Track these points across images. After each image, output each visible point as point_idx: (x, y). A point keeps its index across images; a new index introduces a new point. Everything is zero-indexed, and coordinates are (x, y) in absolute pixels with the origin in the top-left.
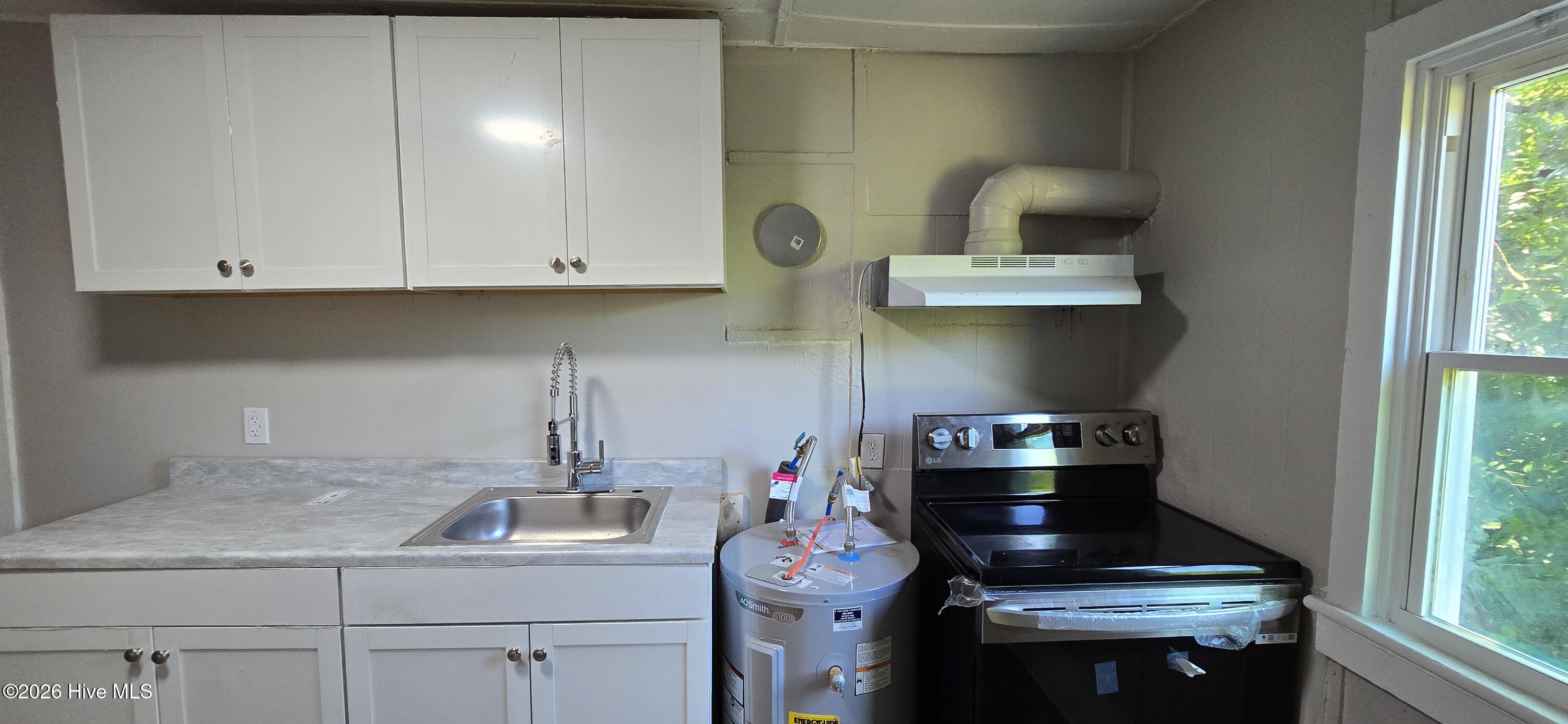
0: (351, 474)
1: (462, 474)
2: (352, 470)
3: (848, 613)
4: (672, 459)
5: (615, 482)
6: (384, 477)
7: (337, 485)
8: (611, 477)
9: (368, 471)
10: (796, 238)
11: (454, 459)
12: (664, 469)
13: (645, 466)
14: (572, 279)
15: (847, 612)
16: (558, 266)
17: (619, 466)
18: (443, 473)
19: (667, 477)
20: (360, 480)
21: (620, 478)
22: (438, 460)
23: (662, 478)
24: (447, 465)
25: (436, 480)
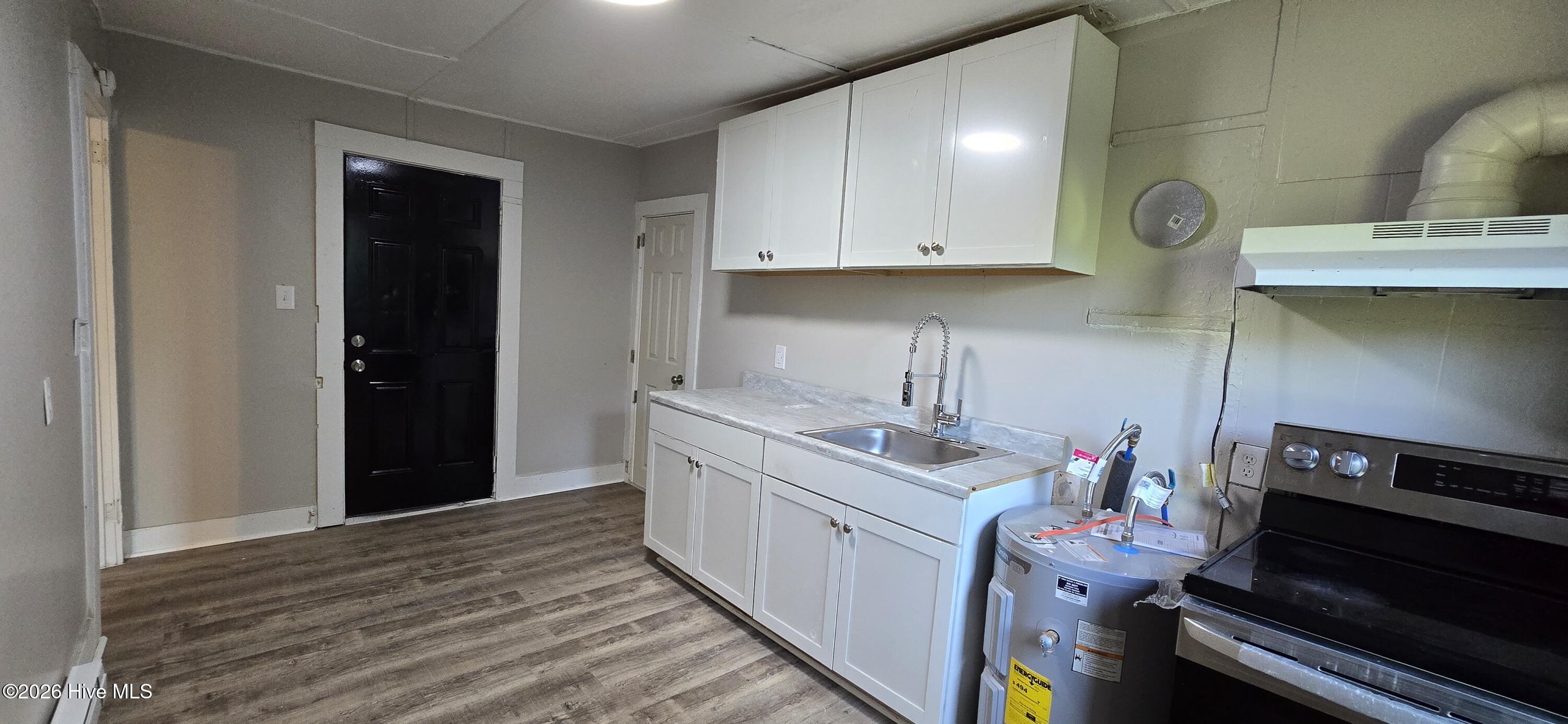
0: (816, 396)
1: (872, 409)
2: (817, 393)
3: (1073, 585)
4: (1019, 428)
5: (971, 438)
6: (832, 402)
7: (809, 401)
8: (969, 432)
9: (824, 396)
10: (1175, 217)
11: (870, 397)
12: (1011, 434)
13: (997, 429)
14: (935, 260)
15: (1071, 583)
16: (925, 251)
17: (976, 425)
18: (862, 405)
19: (1013, 442)
20: (820, 401)
21: (976, 435)
22: (861, 396)
23: (1009, 443)
24: (865, 400)
25: (858, 409)
